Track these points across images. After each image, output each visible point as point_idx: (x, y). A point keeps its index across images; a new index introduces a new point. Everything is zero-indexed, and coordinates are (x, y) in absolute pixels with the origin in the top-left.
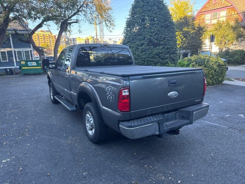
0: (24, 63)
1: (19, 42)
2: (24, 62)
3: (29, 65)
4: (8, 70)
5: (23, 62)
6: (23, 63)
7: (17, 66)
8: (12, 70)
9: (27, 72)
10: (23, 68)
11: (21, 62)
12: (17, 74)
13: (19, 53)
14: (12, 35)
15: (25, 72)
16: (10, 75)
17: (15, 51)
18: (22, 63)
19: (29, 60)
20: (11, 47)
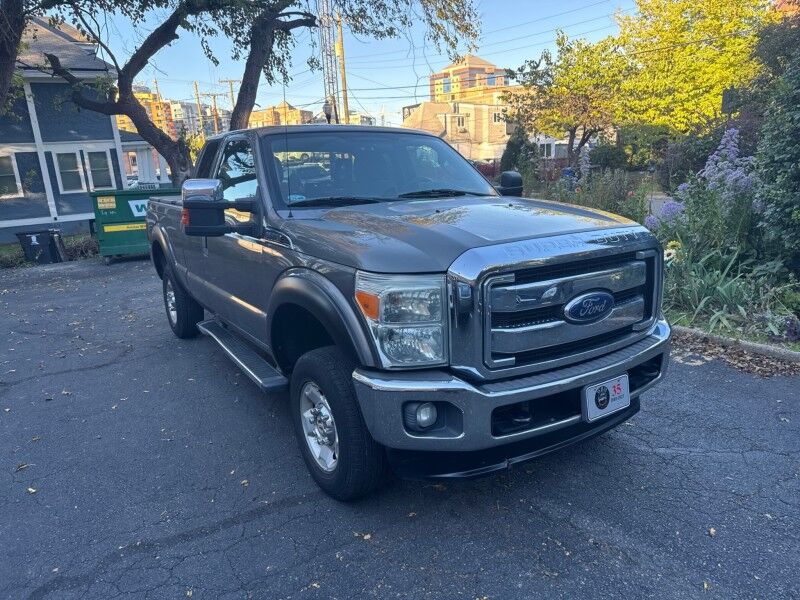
0: (114, 206)
1: (74, 108)
2: (113, 199)
3: (136, 214)
4: (34, 238)
5: (106, 199)
6: (107, 206)
7: (59, 214)
8: (52, 239)
9: (127, 249)
10: (108, 229)
11: (100, 200)
12: (73, 255)
13: (68, 159)
14: (37, 87)
15: (115, 250)
16: (43, 261)
17: (48, 155)
18: (100, 206)
19: (109, 189)
20: (31, 139)
